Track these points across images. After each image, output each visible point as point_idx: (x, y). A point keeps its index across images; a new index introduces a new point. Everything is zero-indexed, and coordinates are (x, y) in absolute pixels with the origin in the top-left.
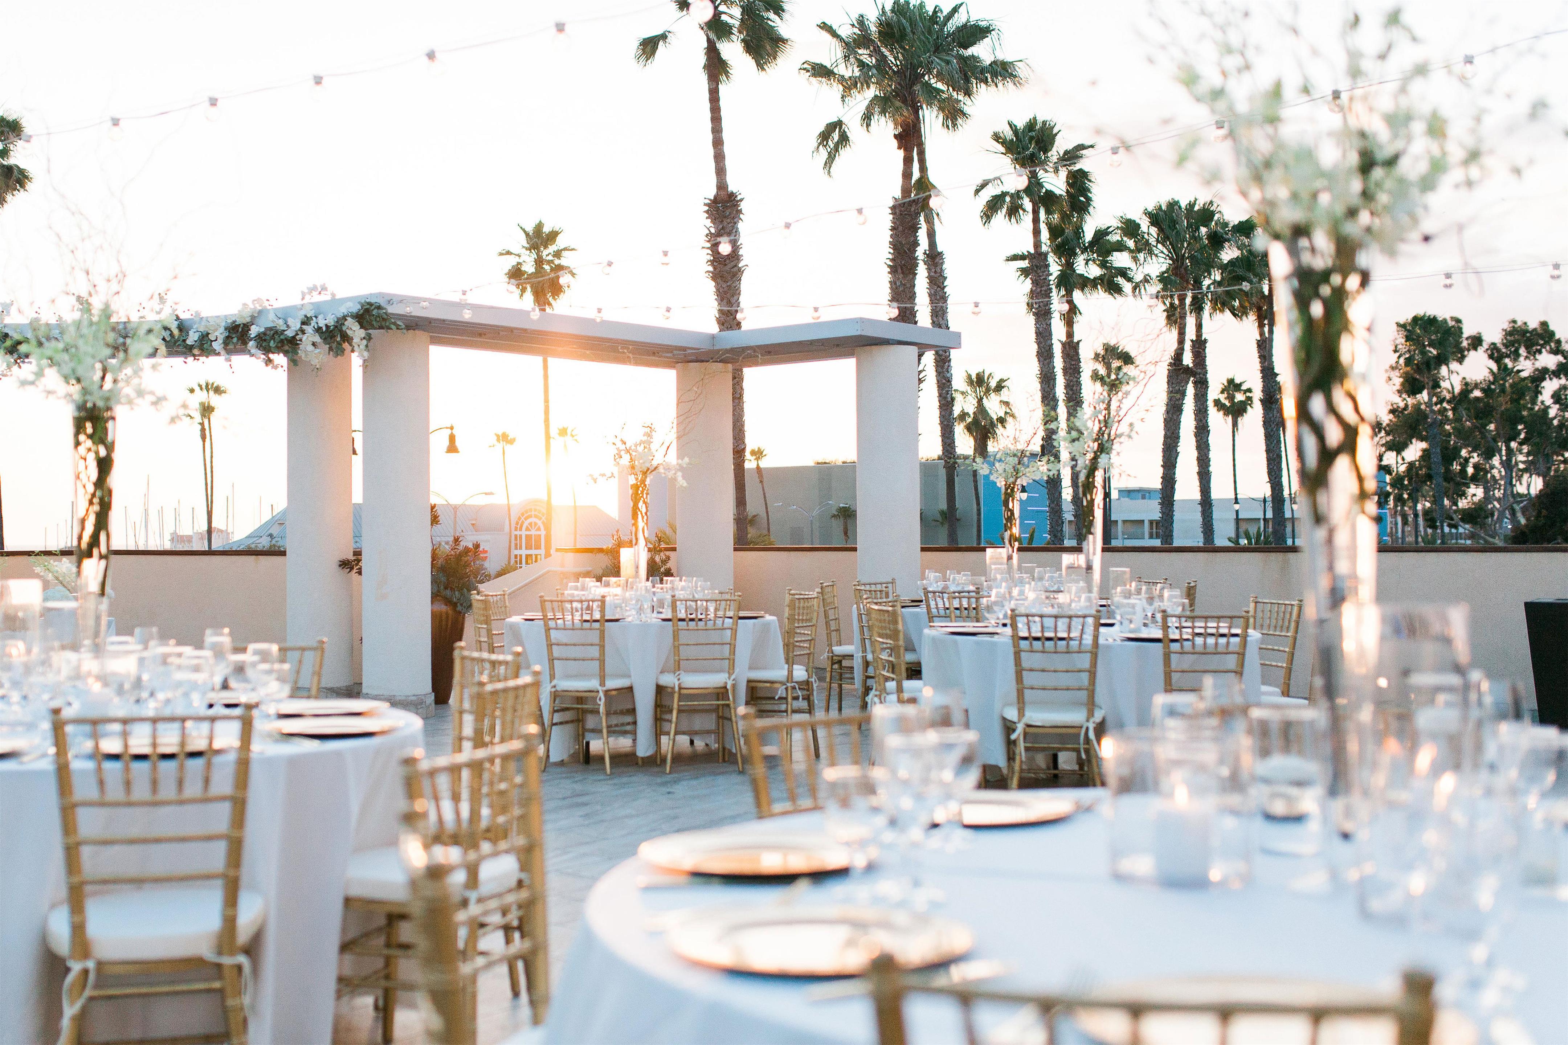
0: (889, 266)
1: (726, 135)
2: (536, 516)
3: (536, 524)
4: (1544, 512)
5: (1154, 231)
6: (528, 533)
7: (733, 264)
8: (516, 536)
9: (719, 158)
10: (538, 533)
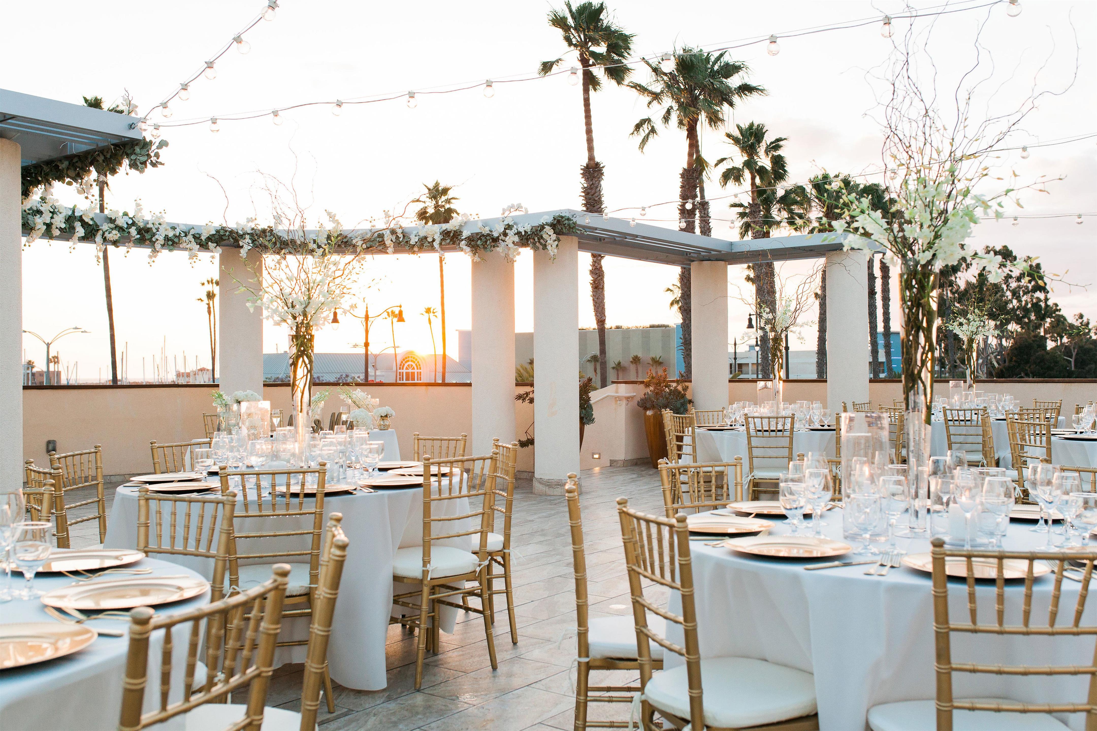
0: (679, 209)
1: (593, 127)
2: (412, 361)
3: (412, 365)
4: (1014, 358)
5: (814, 192)
6: (407, 371)
7: (598, 206)
8: (400, 373)
9: (590, 141)
10: (413, 371)
